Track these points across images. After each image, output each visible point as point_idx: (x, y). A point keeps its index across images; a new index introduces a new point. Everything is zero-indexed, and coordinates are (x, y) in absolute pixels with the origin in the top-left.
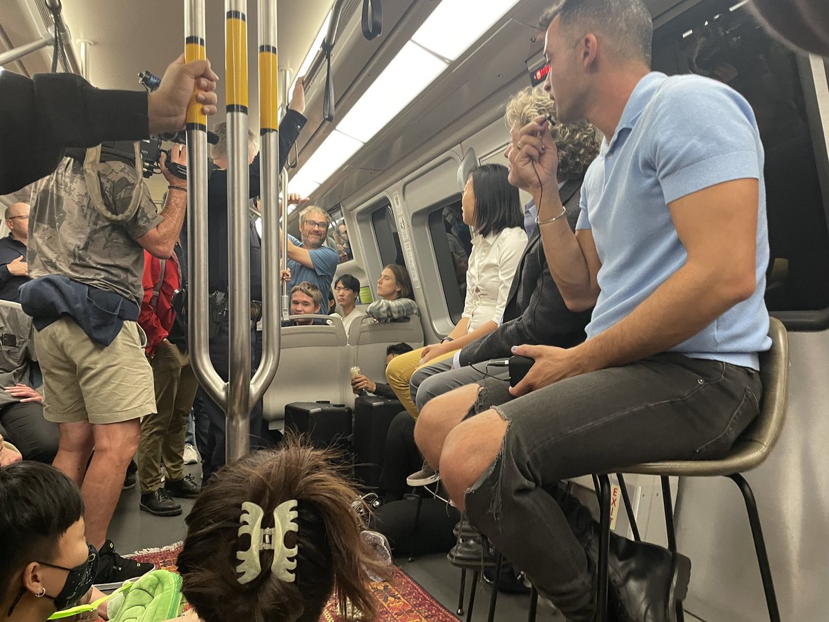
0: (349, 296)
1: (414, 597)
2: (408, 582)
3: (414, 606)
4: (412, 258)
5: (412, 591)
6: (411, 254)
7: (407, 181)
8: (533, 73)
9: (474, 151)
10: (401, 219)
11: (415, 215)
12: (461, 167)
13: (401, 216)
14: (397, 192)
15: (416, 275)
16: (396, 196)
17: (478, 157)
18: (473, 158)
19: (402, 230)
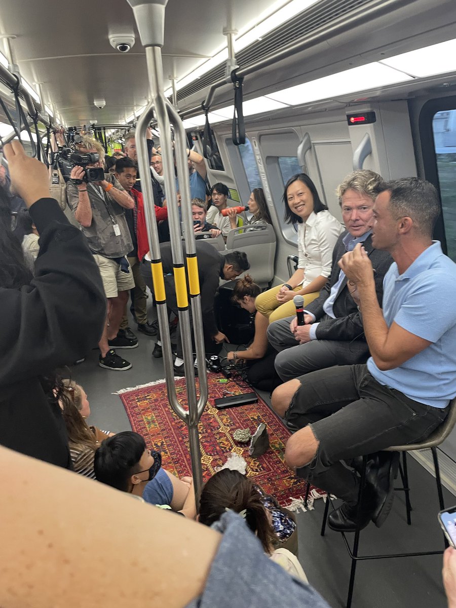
0: (222, 199)
1: (274, 425)
2: (270, 413)
3: (274, 431)
4: (267, 185)
5: (273, 420)
6: (266, 183)
7: (262, 134)
8: (349, 117)
9: (309, 136)
10: (258, 157)
11: (268, 157)
12: (300, 148)
13: (258, 155)
14: (254, 138)
15: (270, 196)
16: (254, 140)
17: (312, 142)
18: (309, 141)
19: (259, 165)
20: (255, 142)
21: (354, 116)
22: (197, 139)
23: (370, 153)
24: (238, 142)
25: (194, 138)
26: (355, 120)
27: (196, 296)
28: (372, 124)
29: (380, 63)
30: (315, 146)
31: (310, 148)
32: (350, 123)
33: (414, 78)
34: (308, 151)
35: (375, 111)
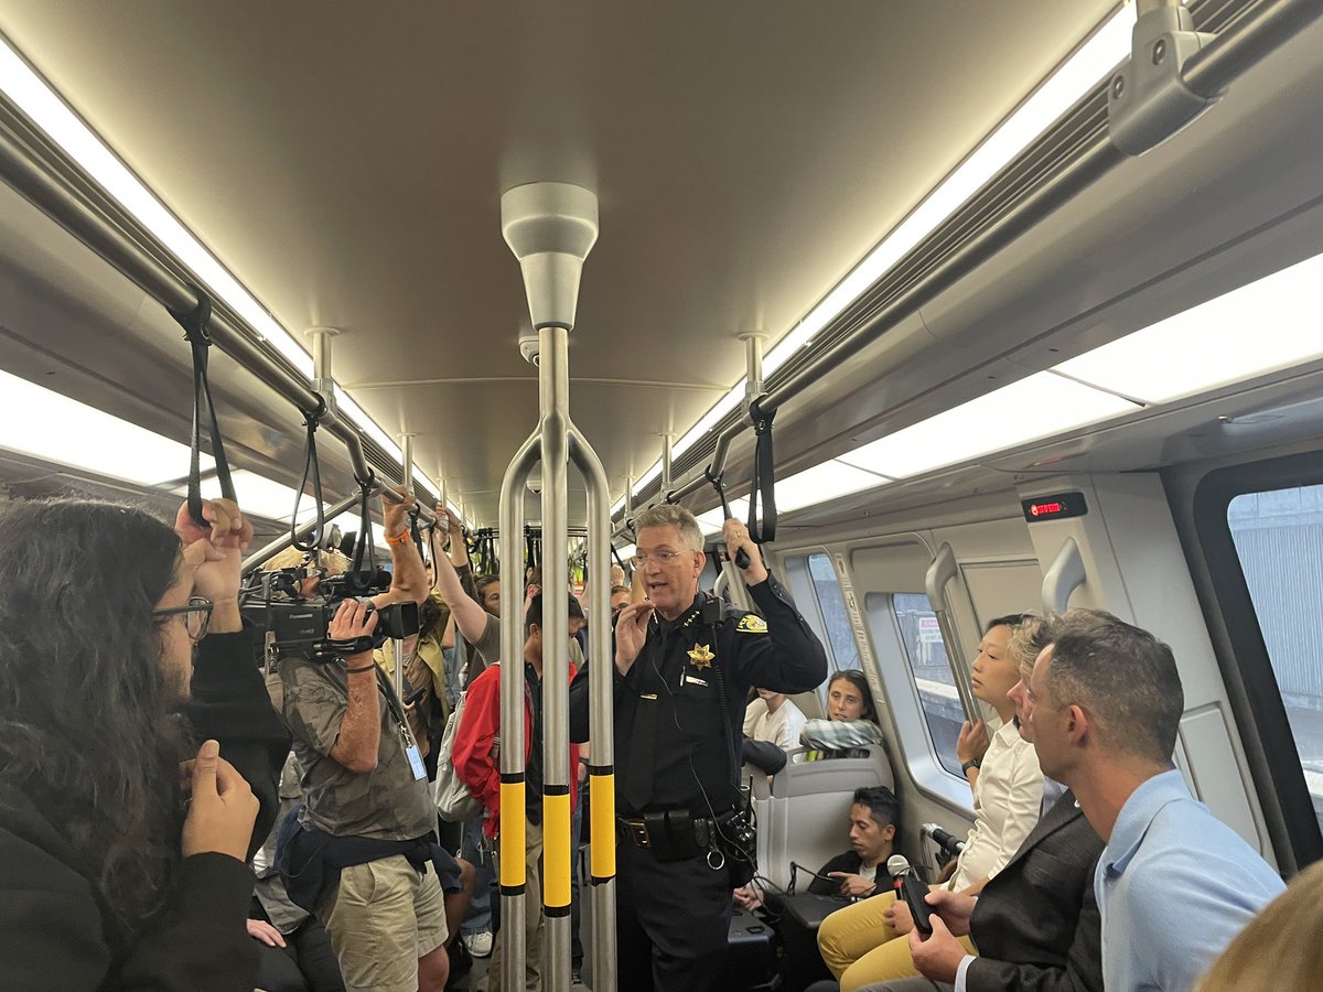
4: (870, 656)
6: (867, 649)
7: (854, 546)
8: (1027, 504)
9: (951, 549)
10: (848, 594)
11: (868, 595)
12: (932, 571)
13: (848, 589)
14: (840, 554)
15: (876, 681)
16: (838, 560)
17: (958, 561)
18: (951, 558)
19: (852, 611)
20: (840, 563)
21: (1037, 501)
22: (728, 559)
23: (1083, 581)
24: (760, 537)
25: (723, 557)
26: (1039, 510)
27: (606, 880)
28: (1079, 519)
29: (1051, 371)
30: (967, 571)
31: (955, 574)
32: (1031, 518)
33: (1143, 405)
34: (951, 582)
35: (1082, 491)
